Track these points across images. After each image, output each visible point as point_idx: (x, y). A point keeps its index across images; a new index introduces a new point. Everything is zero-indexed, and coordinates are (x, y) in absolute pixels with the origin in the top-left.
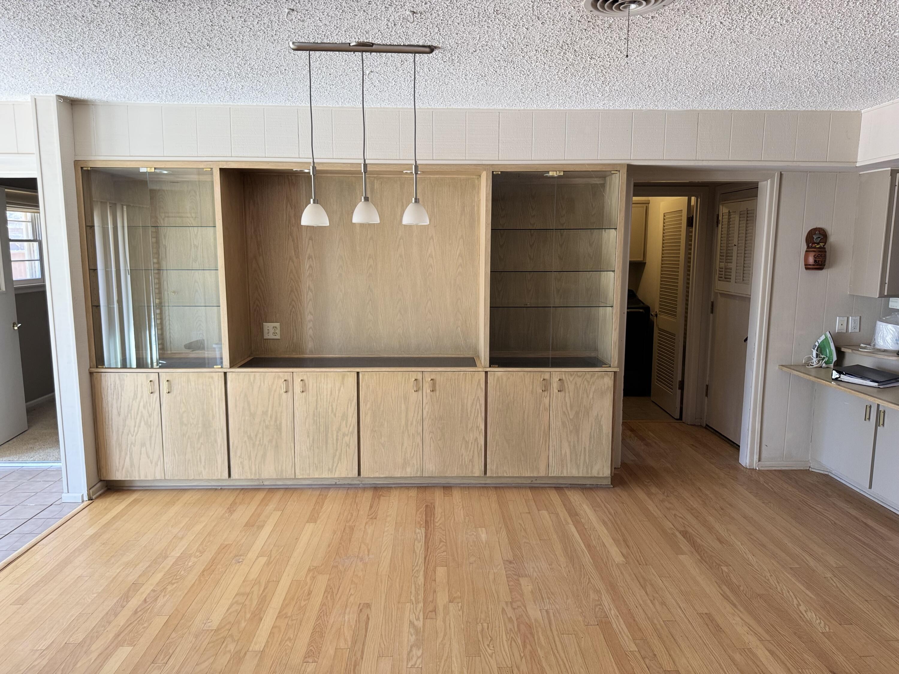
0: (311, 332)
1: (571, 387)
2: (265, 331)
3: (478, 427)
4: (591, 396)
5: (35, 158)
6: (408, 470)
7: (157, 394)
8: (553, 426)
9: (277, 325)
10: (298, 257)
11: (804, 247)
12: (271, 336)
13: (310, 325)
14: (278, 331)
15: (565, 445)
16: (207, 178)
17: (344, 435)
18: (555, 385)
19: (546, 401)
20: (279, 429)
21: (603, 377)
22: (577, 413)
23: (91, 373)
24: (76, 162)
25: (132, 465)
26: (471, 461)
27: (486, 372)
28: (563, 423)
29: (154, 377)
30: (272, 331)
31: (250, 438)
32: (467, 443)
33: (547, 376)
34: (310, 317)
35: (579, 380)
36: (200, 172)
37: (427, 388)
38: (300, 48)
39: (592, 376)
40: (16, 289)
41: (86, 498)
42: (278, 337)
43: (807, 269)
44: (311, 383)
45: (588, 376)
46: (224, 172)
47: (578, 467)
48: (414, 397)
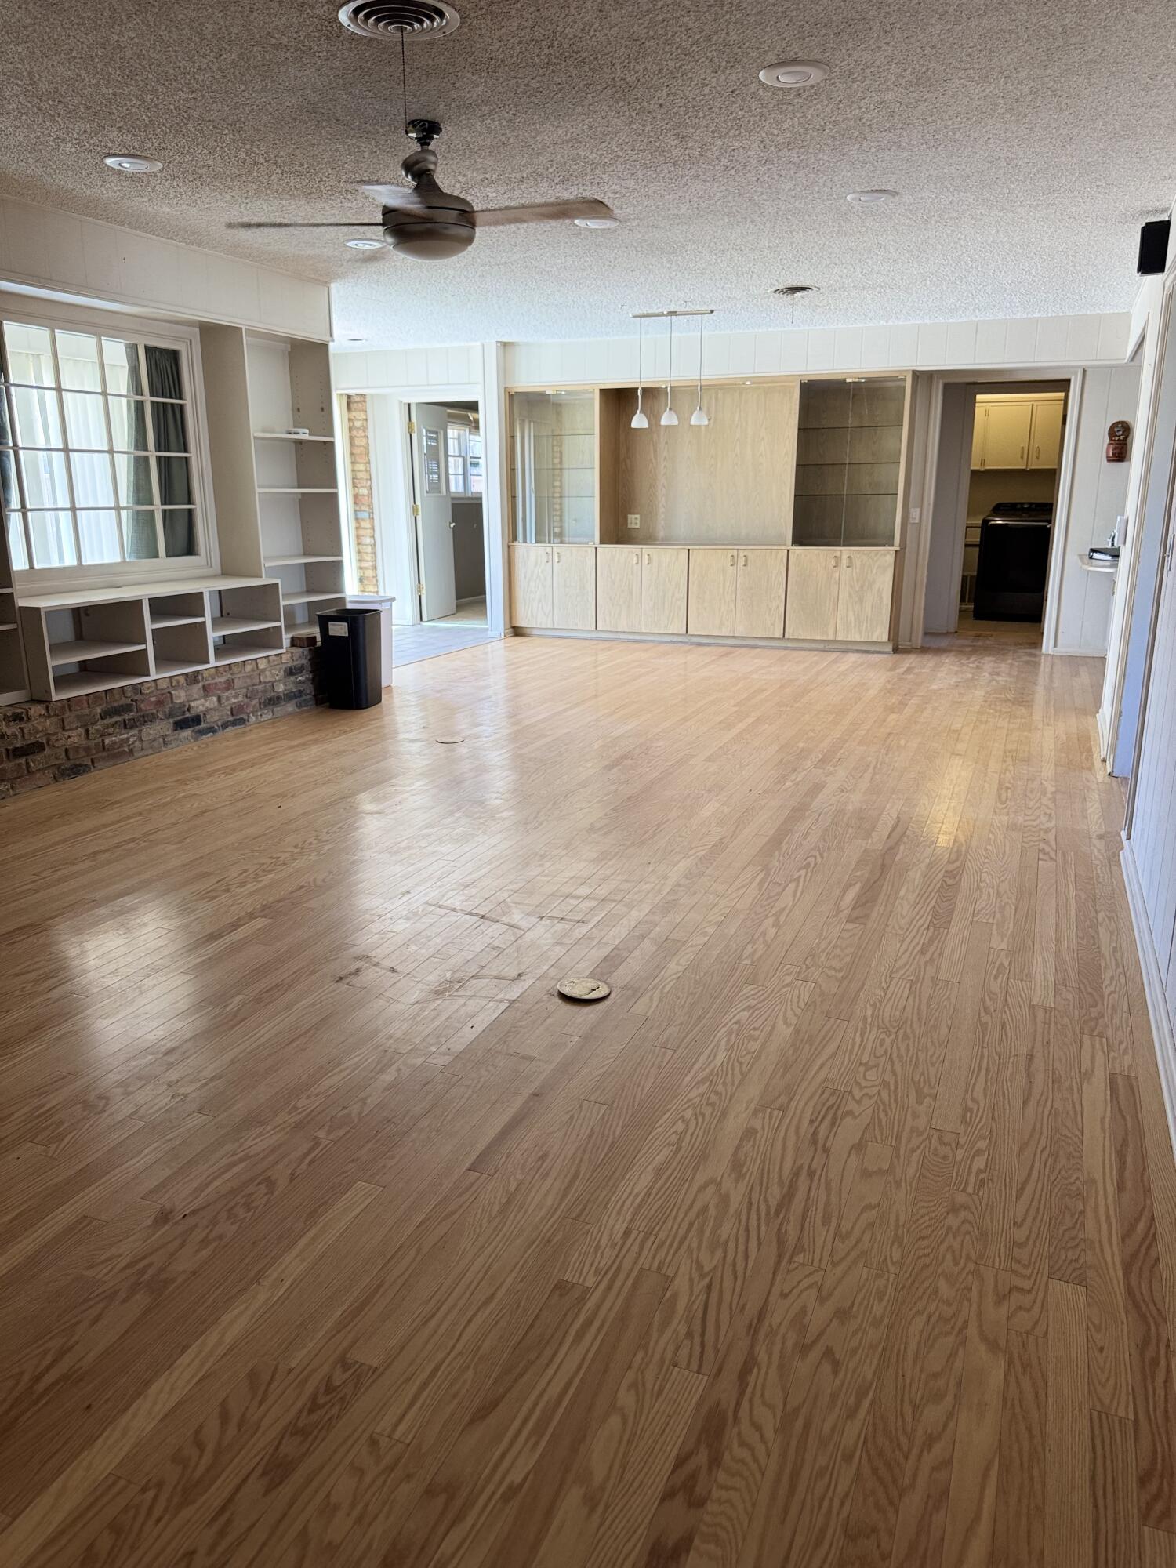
0: (663, 522)
1: (858, 564)
2: (629, 521)
3: (779, 597)
4: (874, 571)
5: (480, 388)
6: (724, 630)
7: (550, 563)
8: (841, 597)
9: (638, 516)
10: (656, 459)
11: (1107, 440)
12: (633, 526)
13: (663, 516)
14: (638, 522)
15: (851, 613)
16: (591, 396)
17: (677, 600)
18: (845, 562)
19: (837, 575)
20: (631, 593)
21: (885, 555)
22: (862, 587)
23: (509, 546)
24: (505, 388)
25: (532, 616)
26: (773, 625)
27: (788, 551)
28: (850, 596)
29: (549, 550)
30: (634, 521)
31: (611, 599)
32: (770, 610)
33: (838, 554)
34: (662, 510)
35: (865, 558)
36: (586, 392)
37: (742, 562)
38: (635, 317)
39: (877, 554)
40: (453, 499)
41: (503, 636)
42: (638, 526)
43: (1108, 461)
44: (655, 558)
45: (873, 554)
46: (602, 391)
47: (860, 633)
48: (731, 570)
